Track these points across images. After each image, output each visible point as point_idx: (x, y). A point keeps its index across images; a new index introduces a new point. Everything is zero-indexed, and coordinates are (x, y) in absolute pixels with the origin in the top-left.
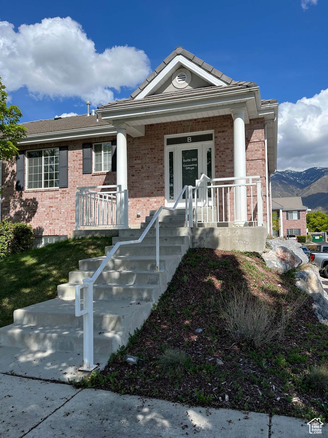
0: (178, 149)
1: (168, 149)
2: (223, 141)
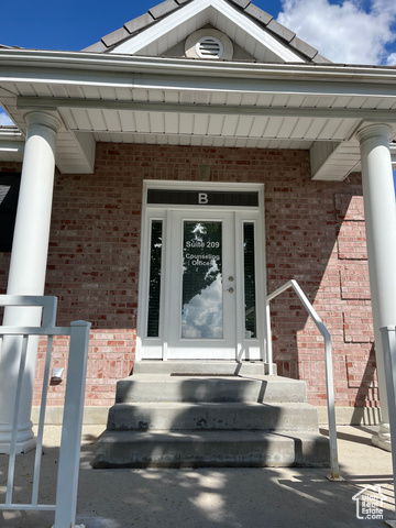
0: (175, 217)
1: (151, 212)
2: (284, 211)
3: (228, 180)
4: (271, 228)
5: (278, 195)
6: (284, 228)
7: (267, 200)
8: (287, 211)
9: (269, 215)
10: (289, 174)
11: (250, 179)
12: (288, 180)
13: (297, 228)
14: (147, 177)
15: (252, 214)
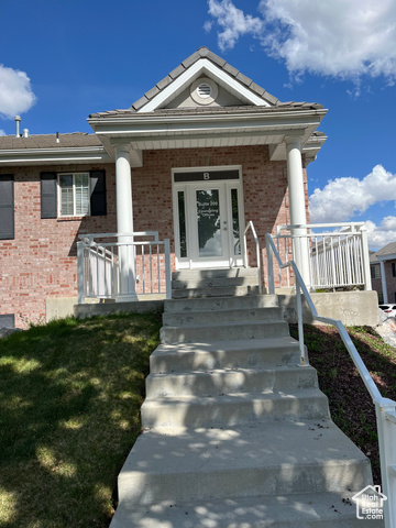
1: (177, 187)
2: (254, 181)
3: (220, 164)
4: (246, 191)
5: (250, 171)
6: (254, 191)
7: (244, 175)
8: (256, 181)
9: (245, 184)
10: (256, 158)
11: (233, 163)
12: (255, 161)
13: (261, 191)
14: (173, 166)
15: (235, 183)
